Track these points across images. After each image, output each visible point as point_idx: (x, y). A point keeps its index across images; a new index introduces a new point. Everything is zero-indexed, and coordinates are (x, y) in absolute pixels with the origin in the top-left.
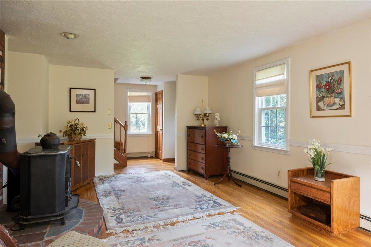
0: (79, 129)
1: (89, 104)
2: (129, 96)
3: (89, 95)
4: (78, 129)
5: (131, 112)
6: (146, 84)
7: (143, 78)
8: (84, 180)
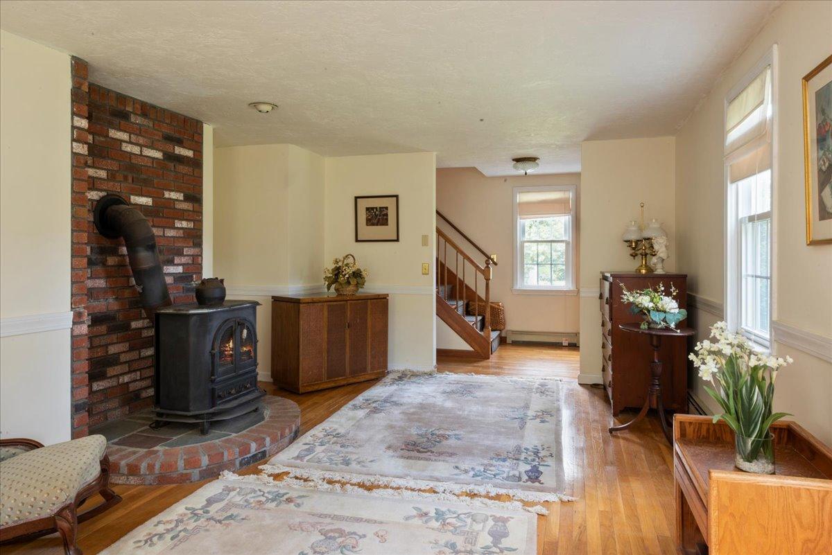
0: (345, 275)
1: (387, 225)
2: (520, 204)
3: (387, 208)
4: (343, 273)
5: (527, 237)
6: (526, 174)
7: (518, 160)
8: (354, 373)
